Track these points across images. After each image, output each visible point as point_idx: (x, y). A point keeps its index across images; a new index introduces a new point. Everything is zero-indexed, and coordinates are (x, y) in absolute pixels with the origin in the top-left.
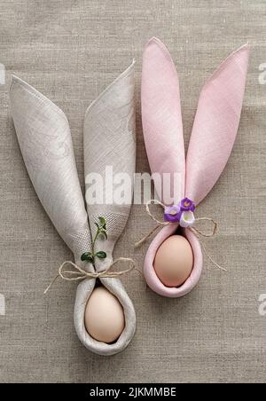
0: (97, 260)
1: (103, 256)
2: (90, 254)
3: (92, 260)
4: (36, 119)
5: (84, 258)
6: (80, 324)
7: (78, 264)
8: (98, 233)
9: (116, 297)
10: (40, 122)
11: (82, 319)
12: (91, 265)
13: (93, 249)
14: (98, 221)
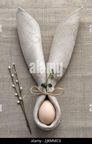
0: (48, 87)
1: (50, 86)
2: (45, 84)
3: (45, 87)
4: (27, 26)
5: (42, 85)
6: (36, 114)
7: (40, 88)
8: (50, 75)
9: (53, 105)
10: (28, 27)
11: (37, 112)
12: (45, 89)
13: (47, 82)
14: (51, 71)
